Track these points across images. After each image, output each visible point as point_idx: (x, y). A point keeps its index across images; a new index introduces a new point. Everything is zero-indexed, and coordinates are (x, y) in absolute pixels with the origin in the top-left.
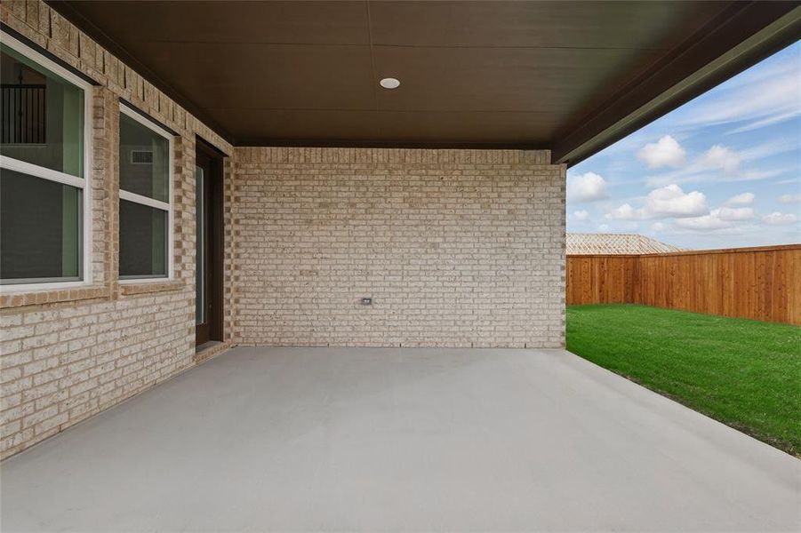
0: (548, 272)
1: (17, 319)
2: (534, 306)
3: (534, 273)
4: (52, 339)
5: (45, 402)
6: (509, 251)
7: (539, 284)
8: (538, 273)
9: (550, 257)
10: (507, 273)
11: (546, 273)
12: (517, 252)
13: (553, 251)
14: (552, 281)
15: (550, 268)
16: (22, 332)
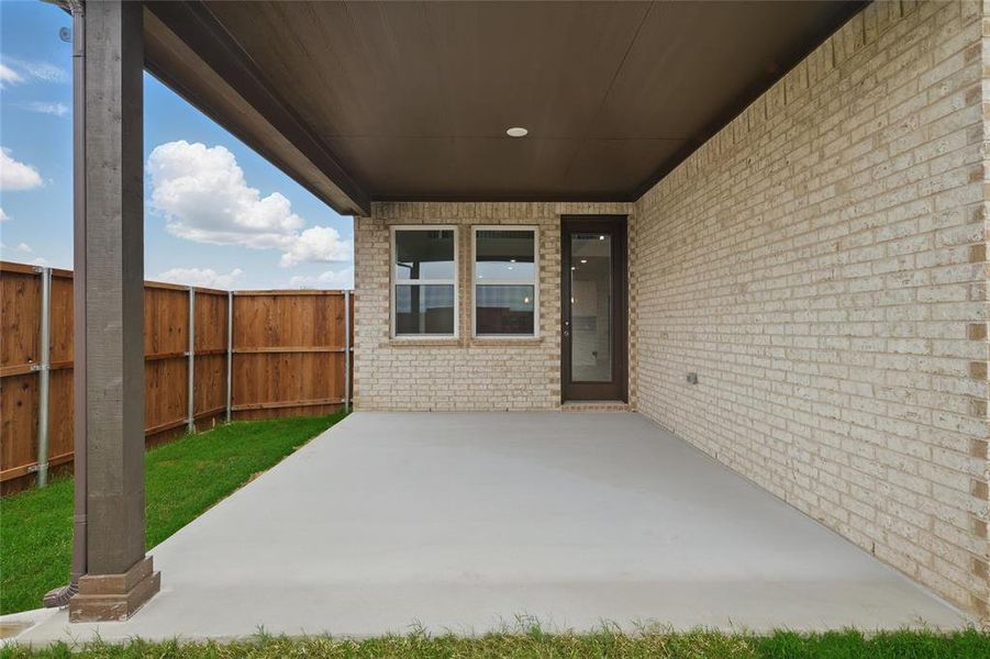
0: (930, 341)
1: (408, 351)
2: (894, 444)
3: (892, 346)
4: (426, 363)
5: (423, 393)
6: (840, 288)
7: (903, 379)
8: (902, 347)
9: (936, 295)
10: (835, 343)
11: (921, 347)
12: (855, 287)
13: (941, 275)
14: (940, 373)
15: (935, 330)
16: (410, 358)
